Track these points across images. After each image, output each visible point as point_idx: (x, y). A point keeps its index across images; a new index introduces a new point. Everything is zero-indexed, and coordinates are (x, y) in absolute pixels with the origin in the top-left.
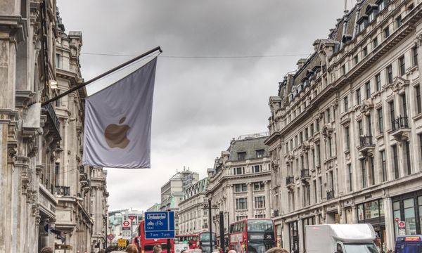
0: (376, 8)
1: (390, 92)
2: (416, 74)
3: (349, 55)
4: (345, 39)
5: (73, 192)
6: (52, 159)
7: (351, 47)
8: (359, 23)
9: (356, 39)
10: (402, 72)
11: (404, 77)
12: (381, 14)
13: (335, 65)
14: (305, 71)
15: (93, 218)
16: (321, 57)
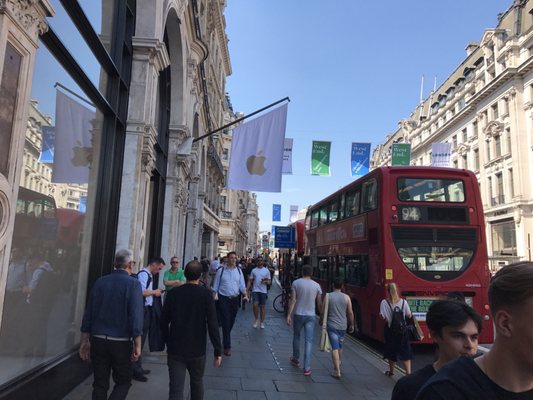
0: (445, 96)
1: (455, 154)
2: (475, 142)
3: (424, 129)
4: (421, 118)
5: (234, 215)
6: (218, 192)
7: (427, 123)
8: (433, 106)
9: (430, 119)
10: (465, 140)
11: (467, 143)
12: (449, 100)
13: (414, 136)
14: (392, 141)
15: (248, 234)
16: (404, 131)
